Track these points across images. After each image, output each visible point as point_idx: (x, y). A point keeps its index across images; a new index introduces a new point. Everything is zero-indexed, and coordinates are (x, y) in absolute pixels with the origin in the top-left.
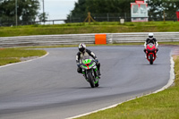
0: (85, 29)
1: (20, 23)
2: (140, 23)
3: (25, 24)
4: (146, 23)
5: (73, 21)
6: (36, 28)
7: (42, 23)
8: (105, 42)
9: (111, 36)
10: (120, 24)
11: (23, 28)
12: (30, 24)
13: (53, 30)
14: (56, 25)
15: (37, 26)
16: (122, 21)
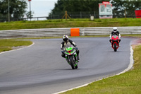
0: (63, 24)
1: (11, 19)
2: (106, 19)
3: (16, 20)
4: (111, 20)
5: (53, 18)
6: (24, 24)
7: (29, 20)
8: (78, 34)
9: (83, 30)
10: (90, 20)
11: (14, 23)
12: (19, 20)
13: (37, 25)
14: (40, 21)
15: (25, 22)
16: (92, 18)
